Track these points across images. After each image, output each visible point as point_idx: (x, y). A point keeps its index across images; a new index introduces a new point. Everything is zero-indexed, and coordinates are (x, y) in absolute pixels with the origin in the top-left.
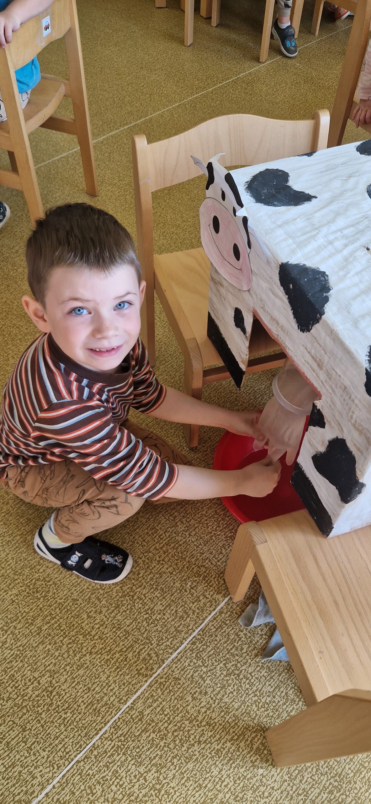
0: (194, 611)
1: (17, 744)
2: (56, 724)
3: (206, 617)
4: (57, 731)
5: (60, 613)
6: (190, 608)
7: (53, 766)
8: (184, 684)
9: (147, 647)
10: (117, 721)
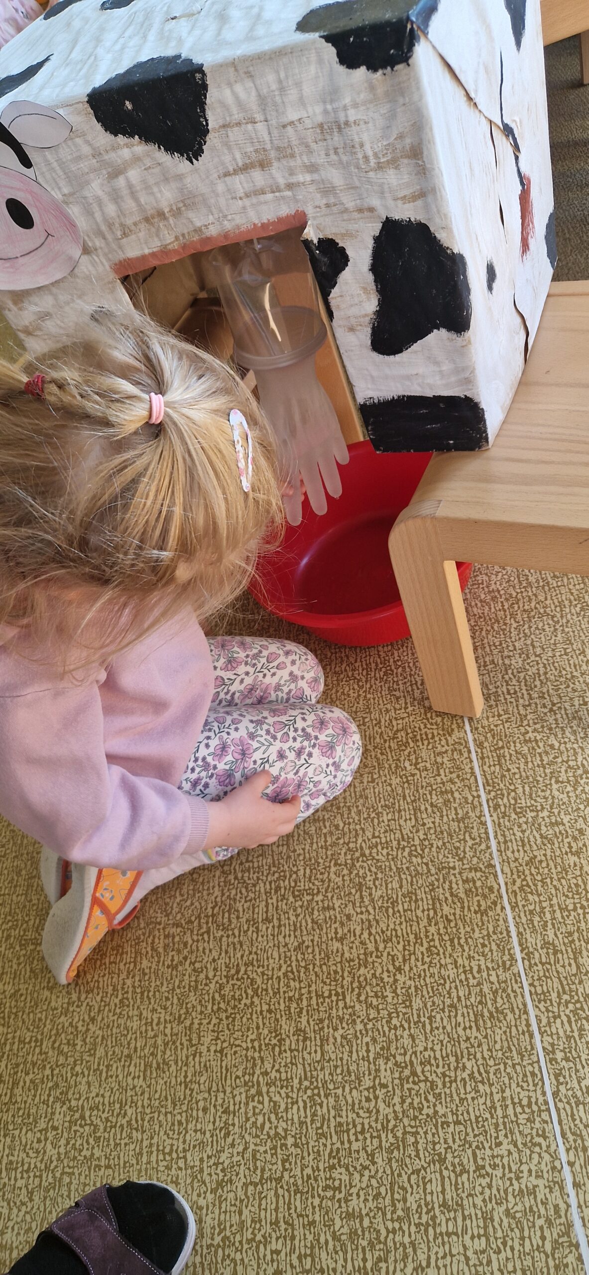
0: (451, 781)
1: (457, 1189)
2: (469, 1096)
3: (472, 768)
4: (481, 1101)
5: (300, 982)
6: (443, 783)
7: (535, 1145)
8: (545, 855)
9: (452, 877)
10: (533, 990)
